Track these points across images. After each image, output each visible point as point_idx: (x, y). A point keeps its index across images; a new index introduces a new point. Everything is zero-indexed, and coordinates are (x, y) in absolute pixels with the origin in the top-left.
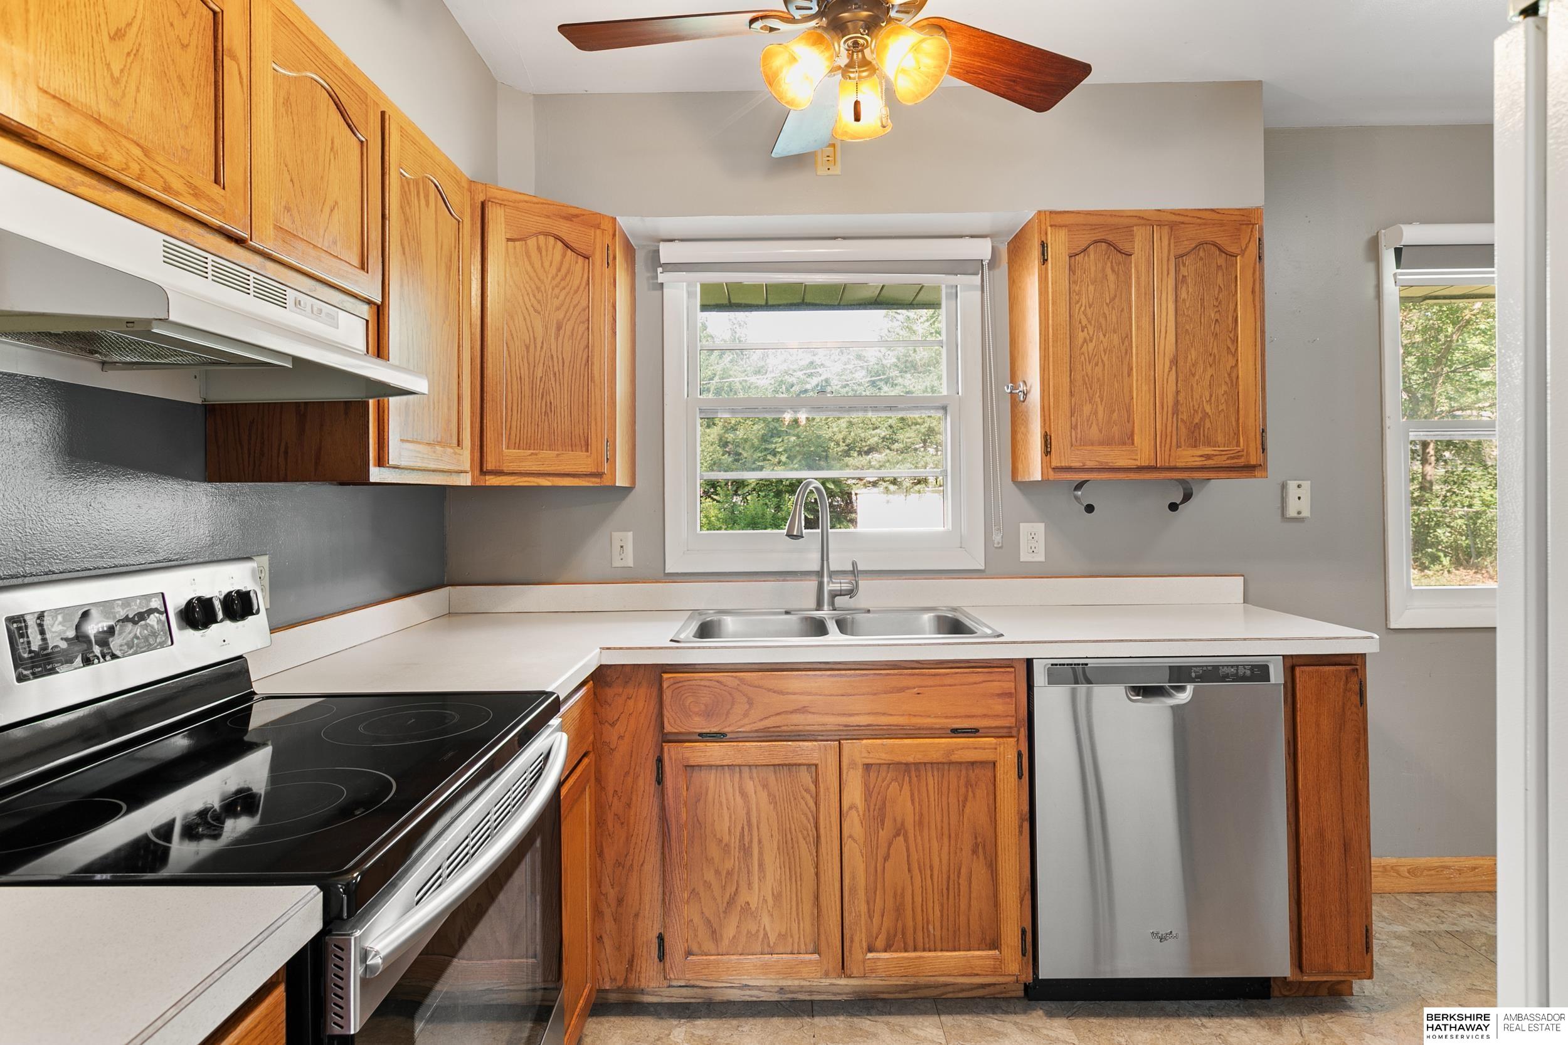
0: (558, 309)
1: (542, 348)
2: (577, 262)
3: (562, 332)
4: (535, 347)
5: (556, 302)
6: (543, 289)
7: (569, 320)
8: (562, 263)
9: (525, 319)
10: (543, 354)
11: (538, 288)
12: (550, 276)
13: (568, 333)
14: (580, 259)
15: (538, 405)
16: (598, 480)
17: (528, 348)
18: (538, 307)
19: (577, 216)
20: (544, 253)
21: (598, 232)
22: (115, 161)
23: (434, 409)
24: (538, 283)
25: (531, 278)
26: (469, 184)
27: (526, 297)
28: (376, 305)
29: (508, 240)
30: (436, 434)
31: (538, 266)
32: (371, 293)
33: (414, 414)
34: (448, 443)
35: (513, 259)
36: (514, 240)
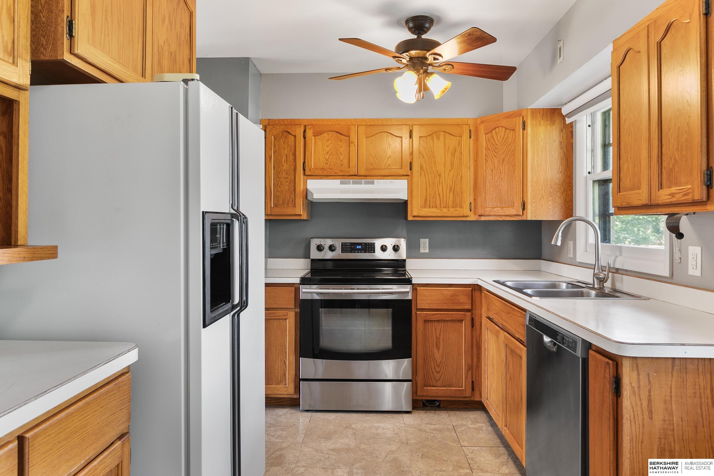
0: (503, 153)
1: (497, 169)
2: (510, 133)
3: (504, 162)
4: (495, 170)
5: (502, 151)
6: (497, 148)
7: (507, 156)
8: (504, 136)
9: (491, 160)
10: (497, 172)
11: (496, 148)
12: (500, 142)
13: (507, 161)
14: (512, 131)
15: (496, 191)
16: (521, 218)
17: (492, 170)
18: (495, 155)
19: (512, 114)
20: (498, 134)
21: (517, 118)
22: (325, 173)
23: (443, 198)
24: (496, 146)
25: (494, 145)
26: (475, 120)
27: (492, 152)
28: (408, 176)
29: (485, 134)
30: (445, 205)
31: (496, 140)
32: (405, 173)
33: (430, 201)
34: (453, 208)
35: (487, 140)
36: (487, 134)
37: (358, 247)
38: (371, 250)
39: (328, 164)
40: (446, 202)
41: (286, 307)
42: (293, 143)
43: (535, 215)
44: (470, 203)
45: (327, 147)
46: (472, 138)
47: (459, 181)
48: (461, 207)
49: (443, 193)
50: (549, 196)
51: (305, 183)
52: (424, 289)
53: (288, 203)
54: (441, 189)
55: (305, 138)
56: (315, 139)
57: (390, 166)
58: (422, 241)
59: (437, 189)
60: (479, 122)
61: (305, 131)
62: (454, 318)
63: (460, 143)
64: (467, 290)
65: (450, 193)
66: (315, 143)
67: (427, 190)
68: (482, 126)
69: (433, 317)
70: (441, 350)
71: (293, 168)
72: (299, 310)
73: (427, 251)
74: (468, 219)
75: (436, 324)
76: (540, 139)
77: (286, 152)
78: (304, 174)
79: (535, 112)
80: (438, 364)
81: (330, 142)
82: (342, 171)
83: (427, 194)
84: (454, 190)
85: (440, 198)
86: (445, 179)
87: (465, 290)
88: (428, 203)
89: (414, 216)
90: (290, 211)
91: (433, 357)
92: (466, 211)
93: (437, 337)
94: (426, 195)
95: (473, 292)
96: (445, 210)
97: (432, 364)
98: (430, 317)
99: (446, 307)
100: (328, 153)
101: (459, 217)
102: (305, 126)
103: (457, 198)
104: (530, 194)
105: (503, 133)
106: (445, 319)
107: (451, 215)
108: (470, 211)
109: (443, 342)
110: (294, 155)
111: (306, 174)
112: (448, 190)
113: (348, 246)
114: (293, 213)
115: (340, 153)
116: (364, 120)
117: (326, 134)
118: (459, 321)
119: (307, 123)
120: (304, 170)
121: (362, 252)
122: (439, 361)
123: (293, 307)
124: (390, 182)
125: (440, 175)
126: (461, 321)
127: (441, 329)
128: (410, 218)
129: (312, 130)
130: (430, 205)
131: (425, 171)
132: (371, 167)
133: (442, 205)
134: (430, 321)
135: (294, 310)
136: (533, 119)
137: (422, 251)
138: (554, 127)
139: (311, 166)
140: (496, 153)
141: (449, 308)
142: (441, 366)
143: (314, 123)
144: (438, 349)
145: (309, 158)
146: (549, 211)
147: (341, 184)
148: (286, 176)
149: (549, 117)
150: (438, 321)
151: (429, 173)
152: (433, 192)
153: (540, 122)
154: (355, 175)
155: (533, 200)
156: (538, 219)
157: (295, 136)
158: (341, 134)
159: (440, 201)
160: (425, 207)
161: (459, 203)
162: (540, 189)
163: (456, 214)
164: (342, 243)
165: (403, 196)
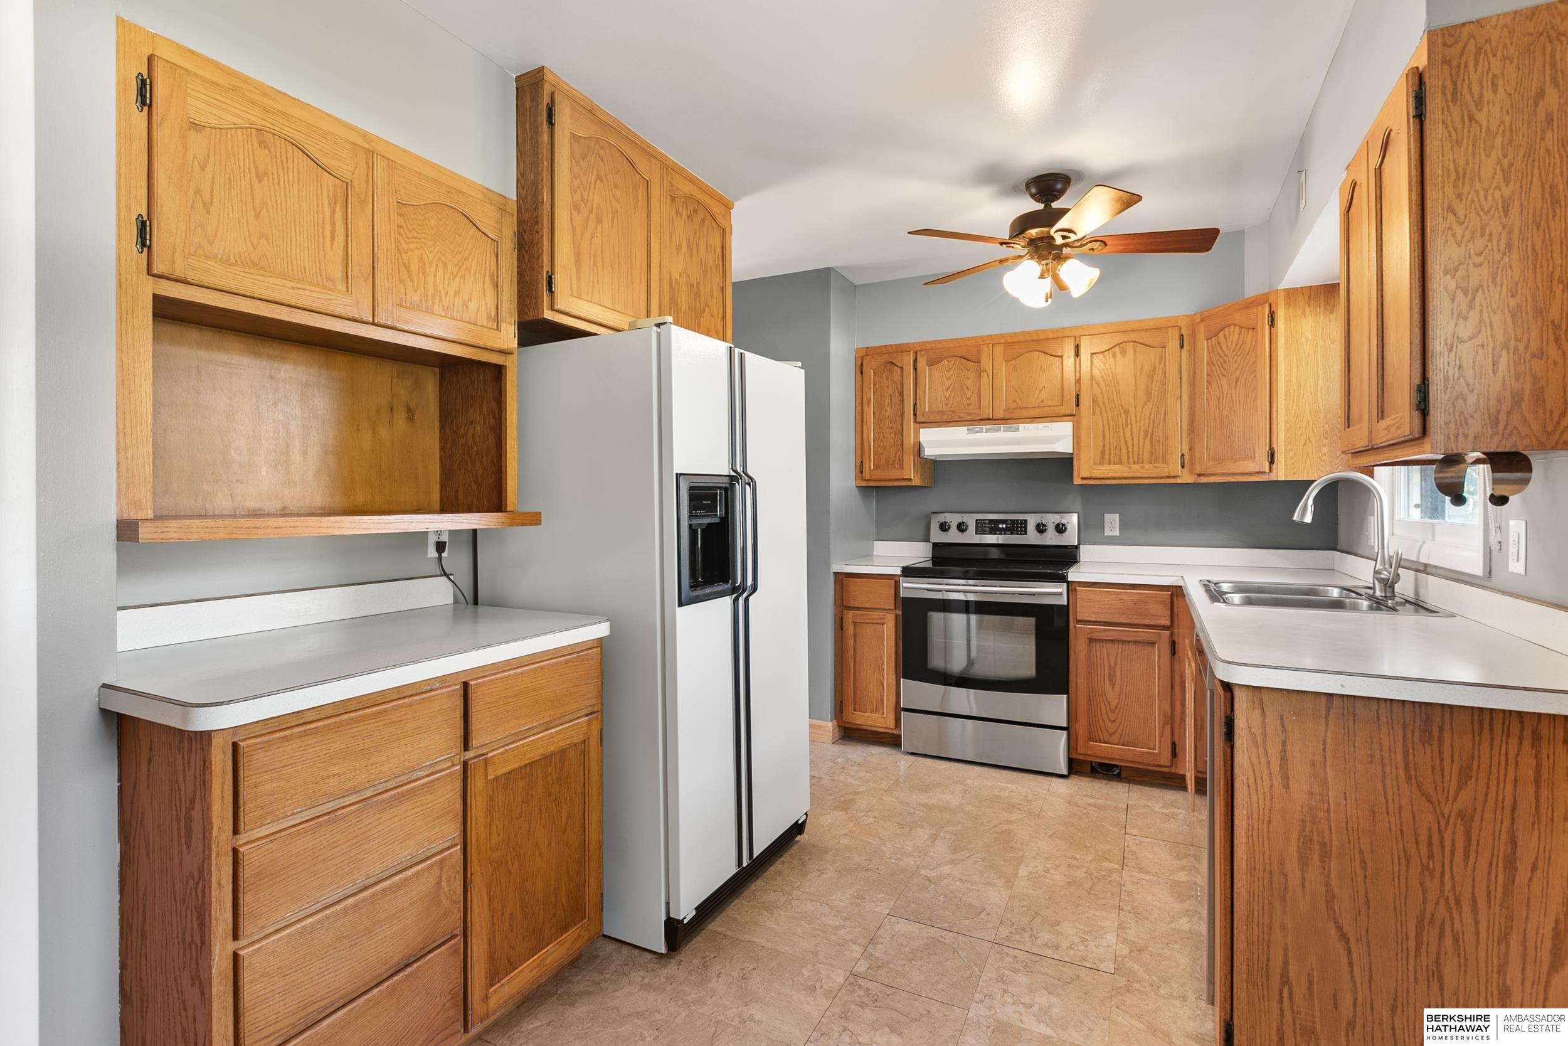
0: (1236, 369)
1: (1227, 396)
2: (1248, 335)
3: (1239, 384)
4: (1223, 397)
5: (1235, 366)
6: (1227, 361)
7: (1243, 374)
8: (1238, 339)
9: (1217, 383)
10: (1227, 401)
11: (1225, 361)
12: (1231, 351)
13: (1243, 383)
14: (1251, 331)
15: (1225, 433)
16: (1266, 477)
17: (1219, 399)
18: (1224, 372)
19: (1252, 303)
20: (1228, 338)
21: (1260, 308)
22: (945, 418)
23: (1133, 448)
24: (1225, 358)
25: (1221, 357)
26: (1192, 317)
27: (1218, 370)
28: (1074, 415)
29: (1207, 340)
30: (1136, 459)
31: (1224, 348)
32: (1068, 412)
33: (1110, 453)
34: (1151, 463)
35: (1211, 349)
36: (1210, 338)
37: (1001, 526)
38: (1021, 531)
39: (950, 405)
40: (1139, 455)
41: (883, 607)
42: (899, 378)
43: (1294, 471)
44: (1183, 455)
45: (947, 379)
46: (1185, 348)
47: (1162, 419)
48: (1164, 461)
49: (1132, 439)
50: (1322, 438)
51: (917, 434)
52: (1088, 590)
53: (893, 463)
54: (1128, 434)
55: (915, 369)
56: (930, 370)
57: (1043, 401)
58: (1107, 516)
59: (1121, 434)
60: (1198, 320)
61: (915, 360)
62: (1138, 639)
63: (1162, 359)
64: (1163, 595)
65: (1144, 439)
66: (930, 376)
67: (1104, 436)
68: (1202, 326)
69: (1103, 634)
70: (1117, 687)
71: (899, 413)
72: (901, 613)
73: (1117, 533)
74: (1179, 481)
75: (1109, 645)
76: (1304, 340)
77: (890, 391)
78: (915, 421)
79: (1292, 294)
80: (1113, 708)
81: (951, 372)
82: (969, 414)
83: (1104, 442)
84: (1152, 434)
85: (1127, 449)
86: (1136, 417)
87: (1159, 594)
88: (1107, 456)
89: (1083, 478)
90: (895, 473)
91: (1104, 697)
92: (1174, 467)
93: (1110, 666)
94: (1104, 445)
95: (1175, 599)
96: (1136, 467)
97: (1103, 706)
98: (1098, 634)
99: (1125, 621)
100: (948, 388)
101: (1161, 478)
102: (916, 352)
103: (1157, 447)
104: (1283, 436)
105: (1236, 336)
106: (1123, 638)
107: (1147, 475)
108: (1183, 467)
109: (1121, 675)
110: (901, 394)
111: (918, 420)
112: (1142, 434)
113: (985, 524)
114: (900, 477)
115: (967, 388)
116: (1003, 336)
117: (945, 362)
118: (1148, 643)
119: (919, 348)
120: (915, 415)
121: (1008, 533)
122: (1114, 704)
123: (893, 607)
124: (1044, 427)
125: (1127, 412)
126: (1153, 644)
127: (1117, 654)
128: (1077, 481)
129: (925, 357)
130: (1110, 459)
131: (1102, 406)
132: (1014, 405)
133: (1131, 460)
134: (1100, 640)
135: (894, 612)
136: (1290, 306)
137: (1108, 533)
138: (1333, 317)
139: (925, 409)
140: (1225, 369)
141: (1130, 621)
142: (1117, 711)
143: (929, 347)
144: (1113, 685)
145: (922, 398)
146: (1323, 463)
147: (969, 432)
148: (890, 425)
149: (1322, 300)
150: (1113, 641)
151: (1108, 409)
152: (1115, 439)
153: (1304, 310)
154: (990, 419)
155: (1290, 446)
156: (1300, 479)
157: (902, 368)
158: (968, 360)
159: (1128, 452)
160: (1101, 463)
161: (1161, 455)
162: (1304, 427)
163: (1156, 472)
164: (977, 520)
165: (1064, 446)
